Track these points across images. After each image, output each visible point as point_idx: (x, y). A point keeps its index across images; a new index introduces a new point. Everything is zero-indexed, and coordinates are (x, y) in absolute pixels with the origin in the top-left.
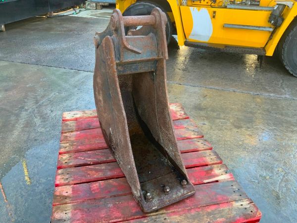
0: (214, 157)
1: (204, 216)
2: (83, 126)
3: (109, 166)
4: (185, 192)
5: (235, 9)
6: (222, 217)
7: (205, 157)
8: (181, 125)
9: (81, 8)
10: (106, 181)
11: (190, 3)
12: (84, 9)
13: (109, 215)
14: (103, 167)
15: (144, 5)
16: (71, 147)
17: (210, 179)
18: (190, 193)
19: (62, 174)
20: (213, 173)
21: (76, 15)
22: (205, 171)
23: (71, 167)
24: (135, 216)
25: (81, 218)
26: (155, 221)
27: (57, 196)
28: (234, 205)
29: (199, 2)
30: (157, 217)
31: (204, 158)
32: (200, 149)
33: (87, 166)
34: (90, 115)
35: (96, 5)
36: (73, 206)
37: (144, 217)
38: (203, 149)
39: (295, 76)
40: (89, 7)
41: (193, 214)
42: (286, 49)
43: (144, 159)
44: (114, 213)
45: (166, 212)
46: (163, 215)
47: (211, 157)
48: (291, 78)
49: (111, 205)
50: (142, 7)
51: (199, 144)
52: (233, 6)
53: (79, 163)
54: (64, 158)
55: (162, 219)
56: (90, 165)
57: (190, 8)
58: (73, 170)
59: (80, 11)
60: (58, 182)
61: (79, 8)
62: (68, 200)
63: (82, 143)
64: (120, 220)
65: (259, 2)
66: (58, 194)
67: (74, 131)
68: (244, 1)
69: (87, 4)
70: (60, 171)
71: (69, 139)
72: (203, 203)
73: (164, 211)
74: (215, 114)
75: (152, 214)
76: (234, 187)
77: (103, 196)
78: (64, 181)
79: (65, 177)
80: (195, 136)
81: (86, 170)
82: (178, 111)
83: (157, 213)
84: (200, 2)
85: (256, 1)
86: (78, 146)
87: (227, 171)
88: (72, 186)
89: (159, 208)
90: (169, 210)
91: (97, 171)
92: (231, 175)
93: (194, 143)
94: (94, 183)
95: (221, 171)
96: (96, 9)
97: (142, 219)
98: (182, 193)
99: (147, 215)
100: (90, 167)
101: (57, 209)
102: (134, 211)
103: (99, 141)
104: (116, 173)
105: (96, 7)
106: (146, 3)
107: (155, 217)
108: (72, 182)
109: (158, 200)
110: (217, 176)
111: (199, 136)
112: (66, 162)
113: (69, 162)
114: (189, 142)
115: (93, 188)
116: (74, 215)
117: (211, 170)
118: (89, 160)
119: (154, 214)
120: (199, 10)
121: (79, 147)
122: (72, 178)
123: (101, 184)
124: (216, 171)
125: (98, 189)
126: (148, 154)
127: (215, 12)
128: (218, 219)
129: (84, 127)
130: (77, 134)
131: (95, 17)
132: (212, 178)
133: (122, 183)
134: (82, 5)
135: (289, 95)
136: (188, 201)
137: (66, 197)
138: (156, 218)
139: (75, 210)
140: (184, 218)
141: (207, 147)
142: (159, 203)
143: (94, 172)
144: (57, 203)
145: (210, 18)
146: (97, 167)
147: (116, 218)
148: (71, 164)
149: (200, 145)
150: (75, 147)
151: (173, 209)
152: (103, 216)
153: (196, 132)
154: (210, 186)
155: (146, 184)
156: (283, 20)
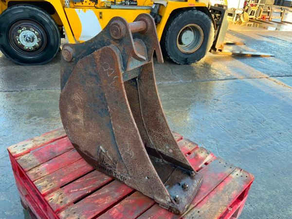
0: (190, 144)
1: (221, 195)
2: (46, 156)
3: (111, 186)
4: (198, 181)
5: (117, 9)
6: (233, 190)
7: (184, 146)
10: (121, 203)
11: (72, 5)
14: (106, 190)
15: (24, 9)
16: (53, 183)
17: (201, 163)
18: (201, 181)
19: (68, 215)
20: (199, 157)
22: (194, 158)
23: (69, 205)
26: (193, 218)
28: (233, 177)
29: (81, 3)
30: (191, 213)
33: (89, 197)
34: (43, 142)
39: (178, 64)
41: (213, 197)
42: (168, 42)
45: (194, 205)
46: (195, 209)
48: (175, 66)
52: (115, 7)
53: (76, 198)
54: (54, 198)
55: (197, 213)
57: (76, 9)
58: (76, 206)
63: (61, 175)
65: (136, 1)
67: (40, 165)
68: (124, 1)
71: (42, 176)
72: (213, 185)
73: (192, 206)
76: (222, 163)
81: (91, 201)
83: (188, 210)
84: (83, 4)
85: (134, 2)
86: (59, 180)
87: (207, 152)
90: (195, 203)
91: (104, 196)
92: (212, 154)
94: (111, 209)
95: (203, 153)
98: (196, 183)
99: (182, 216)
102: (169, 218)
103: (79, 166)
104: (123, 191)
106: (26, 7)
109: (185, 198)
112: (61, 202)
113: (65, 201)
115: (115, 216)
117: (197, 155)
118: (86, 190)
119: (186, 212)
120: (85, 11)
121: (62, 180)
122: (84, 216)
123: (119, 207)
124: (201, 155)
125: (120, 214)
127: (101, 13)
128: (232, 193)
129: (48, 157)
130: (46, 167)
133: (137, 198)
135: (182, 79)
136: (202, 188)
138: (191, 215)
140: (210, 204)
142: (187, 200)
143: (101, 199)
145: (97, 19)
146: (100, 193)
148: (68, 201)
150: (56, 182)
151: (197, 200)
154: (206, 169)
156: (161, 17)
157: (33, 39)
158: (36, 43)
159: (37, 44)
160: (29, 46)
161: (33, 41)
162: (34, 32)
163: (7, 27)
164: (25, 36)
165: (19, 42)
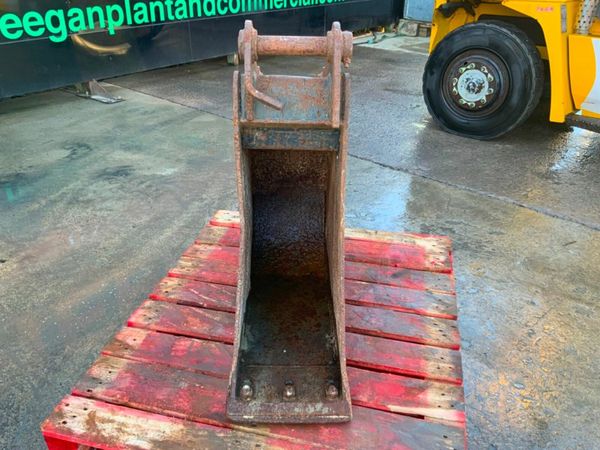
0: (446, 366)
4: (326, 410)
7: (427, 359)
8: (419, 282)
9: (390, 32)
10: (205, 343)
12: (393, 34)
13: (169, 400)
14: (218, 317)
16: (192, 270)
17: (406, 405)
18: (334, 417)
19: (149, 308)
20: (421, 396)
21: (372, 46)
22: (406, 388)
23: (170, 301)
24: (211, 418)
25: (127, 388)
26: (238, 442)
27: (117, 340)
30: (248, 436)
31: (423, 362)
32: (428, 341)
33: (194, 308)
35: (419, 27)
36: (128, 364)
37: (225, 427)
38: (434, 342)
40: (403, 32)
43: (294, 324)
44: (181, 400)
45: (271, 434)
46: (261, 438)
47: (441, 365)
49: (184, 385)
50: (480, 33)
51: (434, 329)
53: (185, 299)
54: (170, 283)
55: (253, 443)
56: (200, 307)
57: (593, 39)
58: (170, 307)
59: (384, 37)
60: (133, 319)
61: (386, 31)
62: (127, 353)
63: (212, 268)
64: (182, 415)
66: (120, 339)
67: (214, 244)
69: (400, 25)
70: (148, 303)
71: (198, 256)
73: (266, 431)
74: (572, 287)
75: (241, 427)
76: (448, 442)
77: (182, 366)
78: (145, 320)
79: (149, 315)
80: (437, 313)
81: (188, 314)
82: (435, 253)
83: (251, 430)
86: (203, 270)
87: (456, 403)
88: (150, 332)
89: (256, 420)
90: (278, 433)
91: (204, 320)
92: (462, 415)
93: (424, 326)
94: (186, 338)
95: (443, 398)
96: (417, 35)
97: (218, 430)
98: (318, 410)
99: (232, 426)
100: (197, 310)
101: (102, 361)
102: (214, 410)
104: (231, 334)
105: (418, 31)
106: (490, 25)
107: (243, 434)
108: (153, 326)
109: (261, 405)
110: (426, 405)
111: (445, 315)
112: (167, 292)
113: (172, 294)
114: (413, 319)
115: (178, 348)
116: (120, 378)
117: (422, 389)
118: (204, 299)
119: (246, 429)
121: (204, 273)
122: (158, 320)
123: (195, 344)
124: (432, 396)
125: (183, 351)
126: (307, 318)
130: (215, 251)
131: (407, 51)
132: (411, 406)
134: (392, 26)
136: (325, 431)
137: (127, 347)
138: (244, 438)
139: (126, 372)
141: (447, 341)
142: (260, 411)
143: (197, 320)
144: (110, 352)
146: (208, 314)
147: (177, 410)
148: (172, 297)
149: (434, 332)
150: (198, 270)
151: (286, 435)
152: (161, 397)
153: (444, 304)
154: (395, 419)
155: (261, 369)
157: (481, 87)
158: (482, 96)
159: (484, 98)
160: (469, 98)
161: (478, 92)
162: (486, 74)
163: (446, 58)
164: (468, 80)
165: (455, 89)
